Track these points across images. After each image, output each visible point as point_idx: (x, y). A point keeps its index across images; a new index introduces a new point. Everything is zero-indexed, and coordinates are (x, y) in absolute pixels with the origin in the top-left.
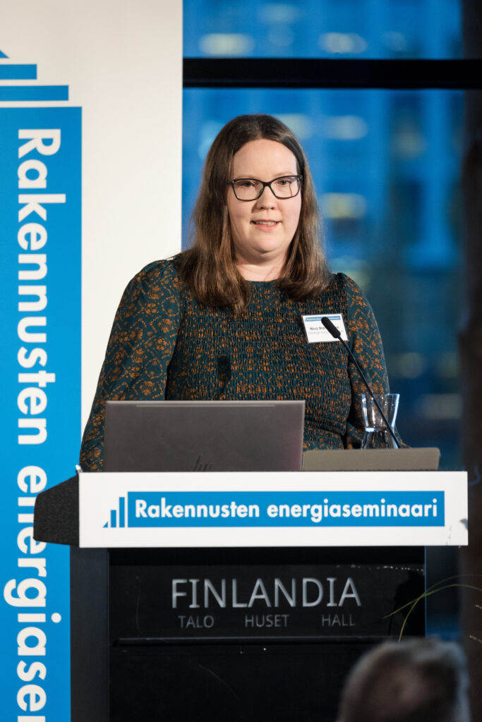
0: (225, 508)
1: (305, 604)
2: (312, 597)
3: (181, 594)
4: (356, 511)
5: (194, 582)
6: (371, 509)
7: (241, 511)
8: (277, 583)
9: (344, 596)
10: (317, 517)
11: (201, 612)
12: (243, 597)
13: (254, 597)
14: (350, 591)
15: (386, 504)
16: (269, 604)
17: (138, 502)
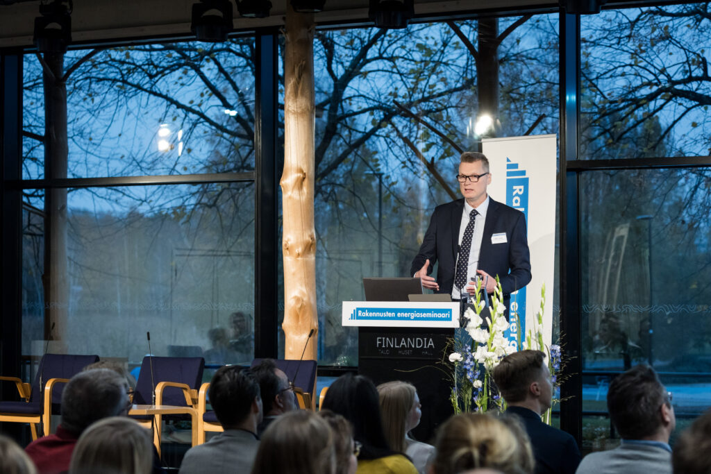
0: (385, 313)
1: (417, 347)
2: (419, 344)
3: (380, 342)
4: (424, 315)
5: (384, 338)
6: (429, 315)
7: (389, 314)
8: (409, 340)
10: (412, 317)
11: (385, 348)
13: (402, 344)
14: (431, 343)
15: (434, 313)
16: (406, 346)
17: (359, 311)
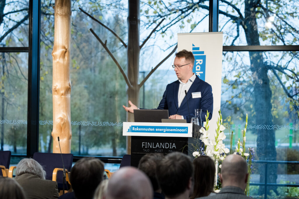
0: (148, 129)
1: (166, 148)
2: (167, 146)
3: (144, 145)
4: (172, 130)
5: (146, 143)
6: (174, 130)
7: (151, 130)
8: (161, 143)
9: (173, 146)
10: (165, 131)
11: (147, 148)
12: (155, 146)
13: (157, 146)
14: (174, 146)
15: (177, 129)
16: (159, 148)
17: (133, 128)
